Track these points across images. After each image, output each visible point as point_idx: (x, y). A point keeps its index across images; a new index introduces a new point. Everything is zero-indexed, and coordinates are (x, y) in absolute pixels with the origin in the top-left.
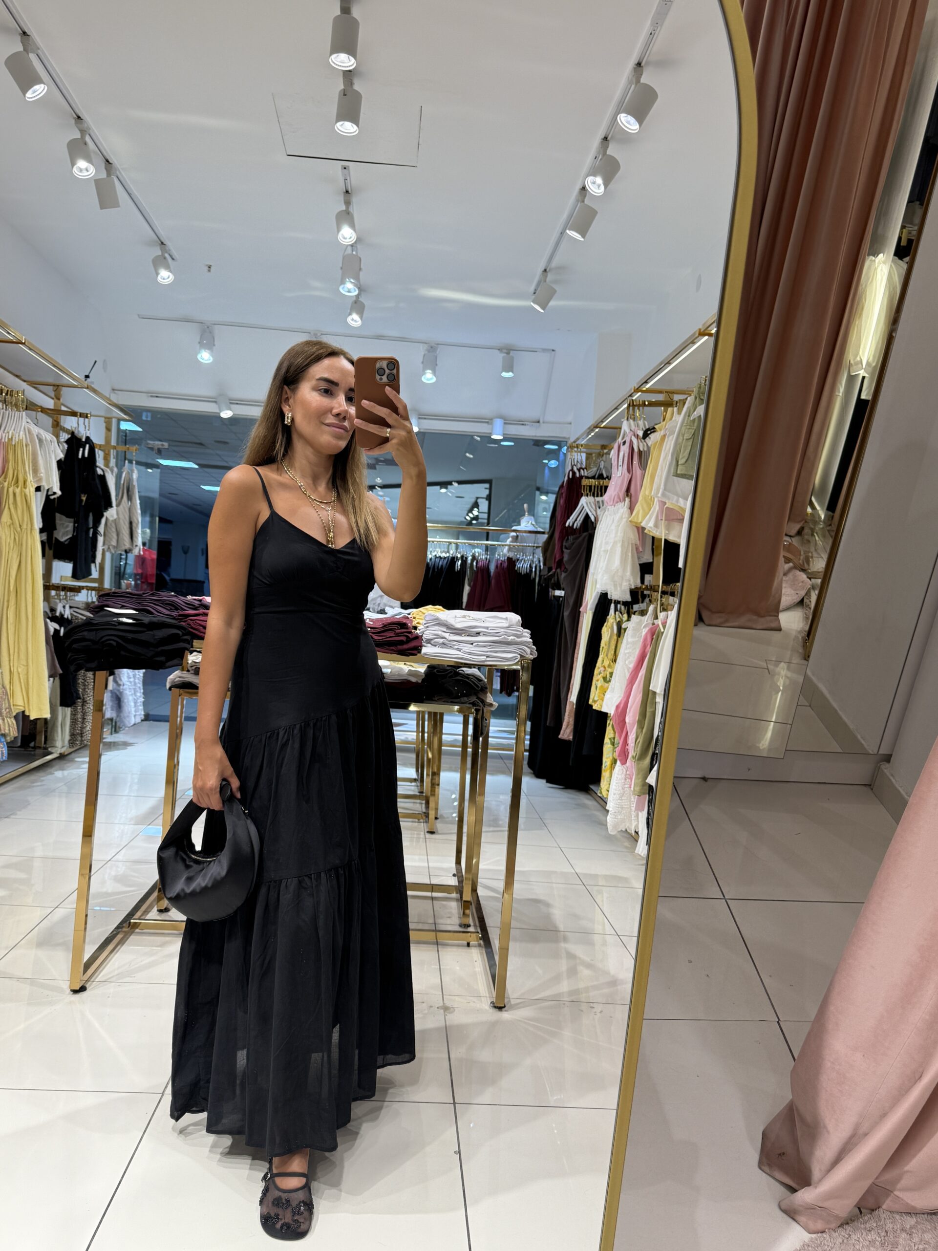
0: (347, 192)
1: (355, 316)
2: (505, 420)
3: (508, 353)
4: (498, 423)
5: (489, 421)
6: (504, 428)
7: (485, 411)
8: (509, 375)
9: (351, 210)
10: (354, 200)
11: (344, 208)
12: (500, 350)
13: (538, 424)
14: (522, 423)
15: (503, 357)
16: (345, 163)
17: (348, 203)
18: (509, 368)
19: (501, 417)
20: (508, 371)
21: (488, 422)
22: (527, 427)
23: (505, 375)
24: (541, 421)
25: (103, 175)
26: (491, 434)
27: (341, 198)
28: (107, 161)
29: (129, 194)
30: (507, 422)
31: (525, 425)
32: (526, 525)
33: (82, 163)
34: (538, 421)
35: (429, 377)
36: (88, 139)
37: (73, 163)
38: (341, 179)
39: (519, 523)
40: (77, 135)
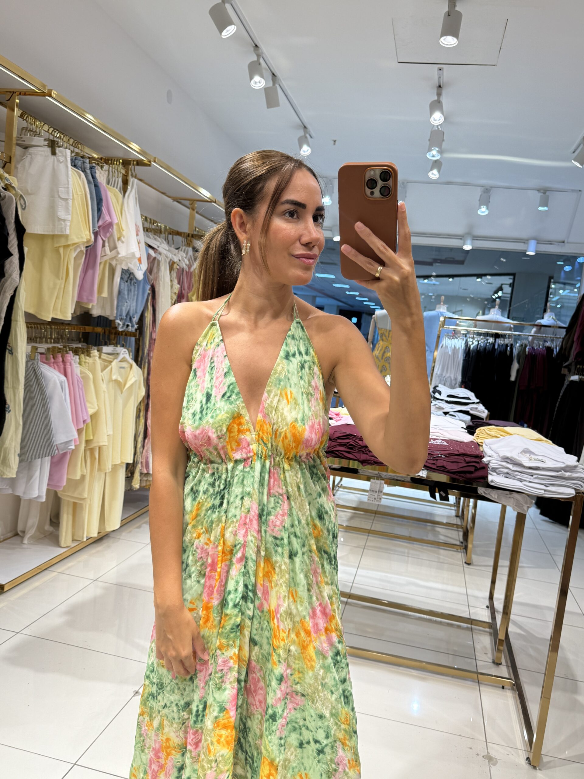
0: (440, 86)
1: (435, 171)
2: (538, 241)
3: (545, 193)
4: (533, 244)
5: (526, 241)
6: (536, 247)
7: (524, 235)
8: (545, 209)
9: (441, 99)
10: (444, 92)
11: (436, 98)
12: (539, 190)
13: (563, 244)
14: (550, 243)
15: (541, 196)
16: (440, 65)
17: (439, 94)
18: (545, 204)
19: (534, 239)
20: (543, 206)
21: (524, 242)
22: (554, 246)
23: (541, 209)
24: (566, 242)
25: (270, 84)
26: (526, 251)
27: (435, 91)
28: (273, 74)
29: (286, 96)
30: (539, 242)
31: (553, 244)
32: (548, 319)
33: (257, 78)
34: (564, 242)
35: (483, 211)
36: (262, 61)
37: (251, 78)
38: (436, 77)
39: (543, 318)
40: (255, 58)
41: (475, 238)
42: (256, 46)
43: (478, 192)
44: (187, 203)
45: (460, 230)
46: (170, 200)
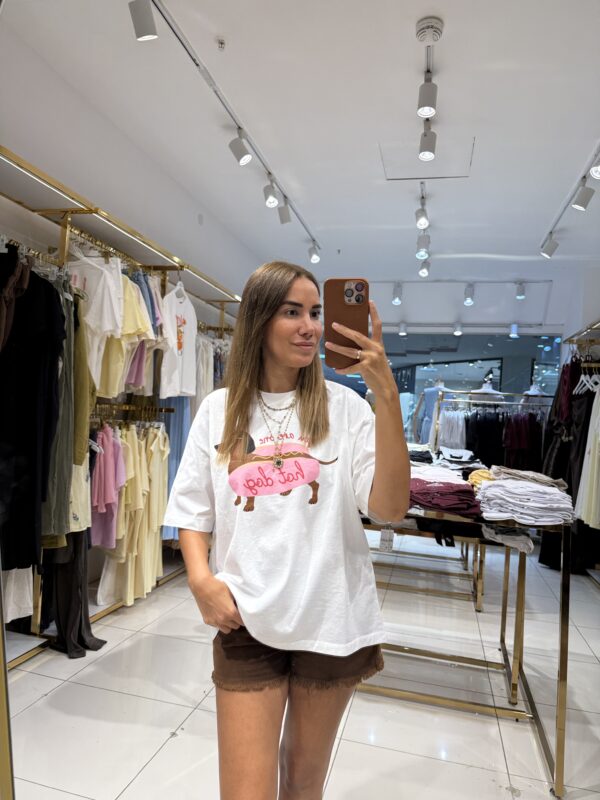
0: (423, 197)
1: (425, 270)
2: (518, 325)
3: (521, 285)
4: (514, 327)
5: (508, 326)
6: (518, 331)
7: (506, 320)
8: (522, 297)
9: (425, 208)
10: (427, 202)
11: (420, 207)
12: (515, 283)
14: (530, 326)
15: (518, 287)
16: (422, 180)
17: (423, 204)
18: (522, 293)
19: (515, 323)
20: (521, 295)
22: (533, 328)
23: (518, 297)
24: (543, 325)
25: (283, 204)
26: (509, 334)
27: (419, 202)
28: (285, 197)
29: (297, 214)
30: (520, 326)
32: (533, 391)
33: (271, 199)
34: (541, 325)
35: (469, 302)
36: (274, 185)
37: (266, 198)
38: (419, 189)
39: (529, 390)
40: (269, 183)
41: (464, 325)
42: (270, 173)
43: (463, 286)
44: (218, 304)
45: (449, 319)
46: (204, 303)
